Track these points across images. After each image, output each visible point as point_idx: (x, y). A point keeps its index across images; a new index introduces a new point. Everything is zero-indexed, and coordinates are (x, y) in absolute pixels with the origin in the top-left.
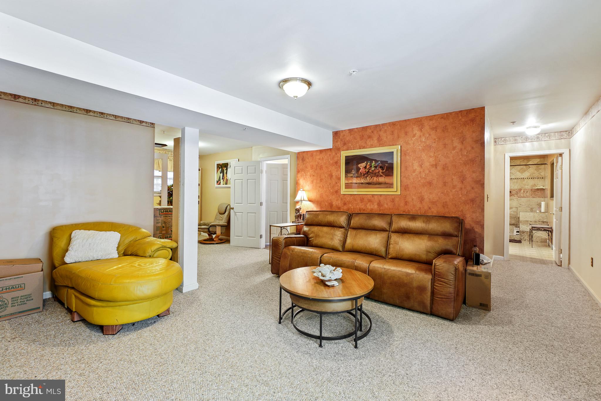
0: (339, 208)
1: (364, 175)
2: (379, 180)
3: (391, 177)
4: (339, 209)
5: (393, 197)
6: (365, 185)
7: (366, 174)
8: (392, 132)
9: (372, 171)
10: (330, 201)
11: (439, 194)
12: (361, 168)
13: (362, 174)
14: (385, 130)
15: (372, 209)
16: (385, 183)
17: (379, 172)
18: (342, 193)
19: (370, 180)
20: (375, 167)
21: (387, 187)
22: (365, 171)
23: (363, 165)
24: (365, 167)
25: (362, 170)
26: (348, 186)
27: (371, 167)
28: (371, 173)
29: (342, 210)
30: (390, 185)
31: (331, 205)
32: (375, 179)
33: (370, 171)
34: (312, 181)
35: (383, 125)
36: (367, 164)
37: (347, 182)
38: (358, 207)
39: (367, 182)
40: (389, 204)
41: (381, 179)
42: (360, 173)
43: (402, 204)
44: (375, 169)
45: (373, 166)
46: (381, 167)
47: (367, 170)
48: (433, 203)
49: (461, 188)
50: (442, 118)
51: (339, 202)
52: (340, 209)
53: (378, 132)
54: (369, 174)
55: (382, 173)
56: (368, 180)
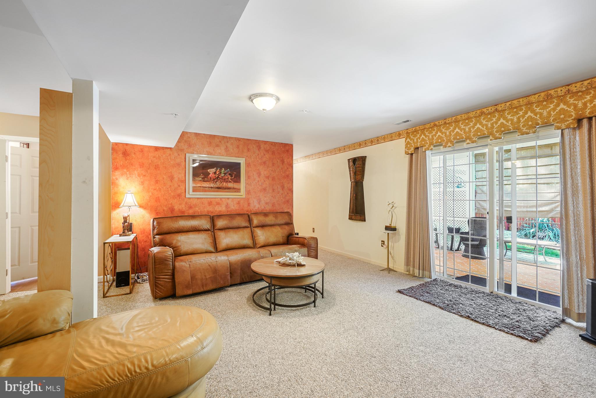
0: (183, 212)
1: (214, 180)
2: (228, 185)
3: (239, 183)
4: (183, 214)
5: (239, 200)
6: (214, 189)
7: (215, 179)
8: (238, 146)
9: (222, 177)
10: (170, 206)
11: (270, 197)
12: (211, 173)
13: (212, 179)
14: (232, 143)
15: (220, 211)
16: (234, 188)
17: (228, 178)
18: (188, 196)
19: (219, 185)
20: (225, 174)
21: (235, 192)
22: (215, 177)
23: (213, 170)
24: (215, 173)
25: (211, 175)
26: (195, 190)
27: (221, 173)
28: (221, 179)
29: (186, 214)
30: (238, 190)
31: (172, 210)
32: (225, 184)
33: (220, 176)
34: (142, 182)
35: (230, 138)
36: (216, 170)
37: (195, 185)
38: (205, 210)
39: (216, 186)
40: (235, 206)
41: (230, 185)
42: (209, 178)
43: (246, 206)
44: (225, 175)
45: (222, 173)
46: (230, 174)
47: (217, 176)
48: (266, 203)
49: (282, 193)
50: (272, 145)
51: (183, 206)
52: (185, 214)
53: (225, 142)
54: (219, 180)
55: (231, 179)
56: (218, 184)
